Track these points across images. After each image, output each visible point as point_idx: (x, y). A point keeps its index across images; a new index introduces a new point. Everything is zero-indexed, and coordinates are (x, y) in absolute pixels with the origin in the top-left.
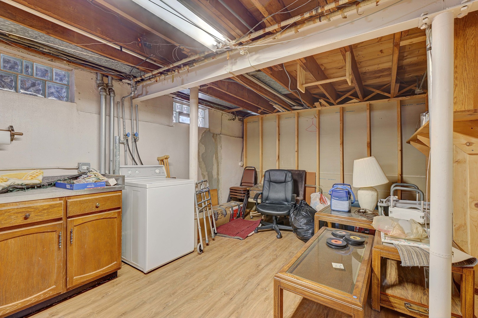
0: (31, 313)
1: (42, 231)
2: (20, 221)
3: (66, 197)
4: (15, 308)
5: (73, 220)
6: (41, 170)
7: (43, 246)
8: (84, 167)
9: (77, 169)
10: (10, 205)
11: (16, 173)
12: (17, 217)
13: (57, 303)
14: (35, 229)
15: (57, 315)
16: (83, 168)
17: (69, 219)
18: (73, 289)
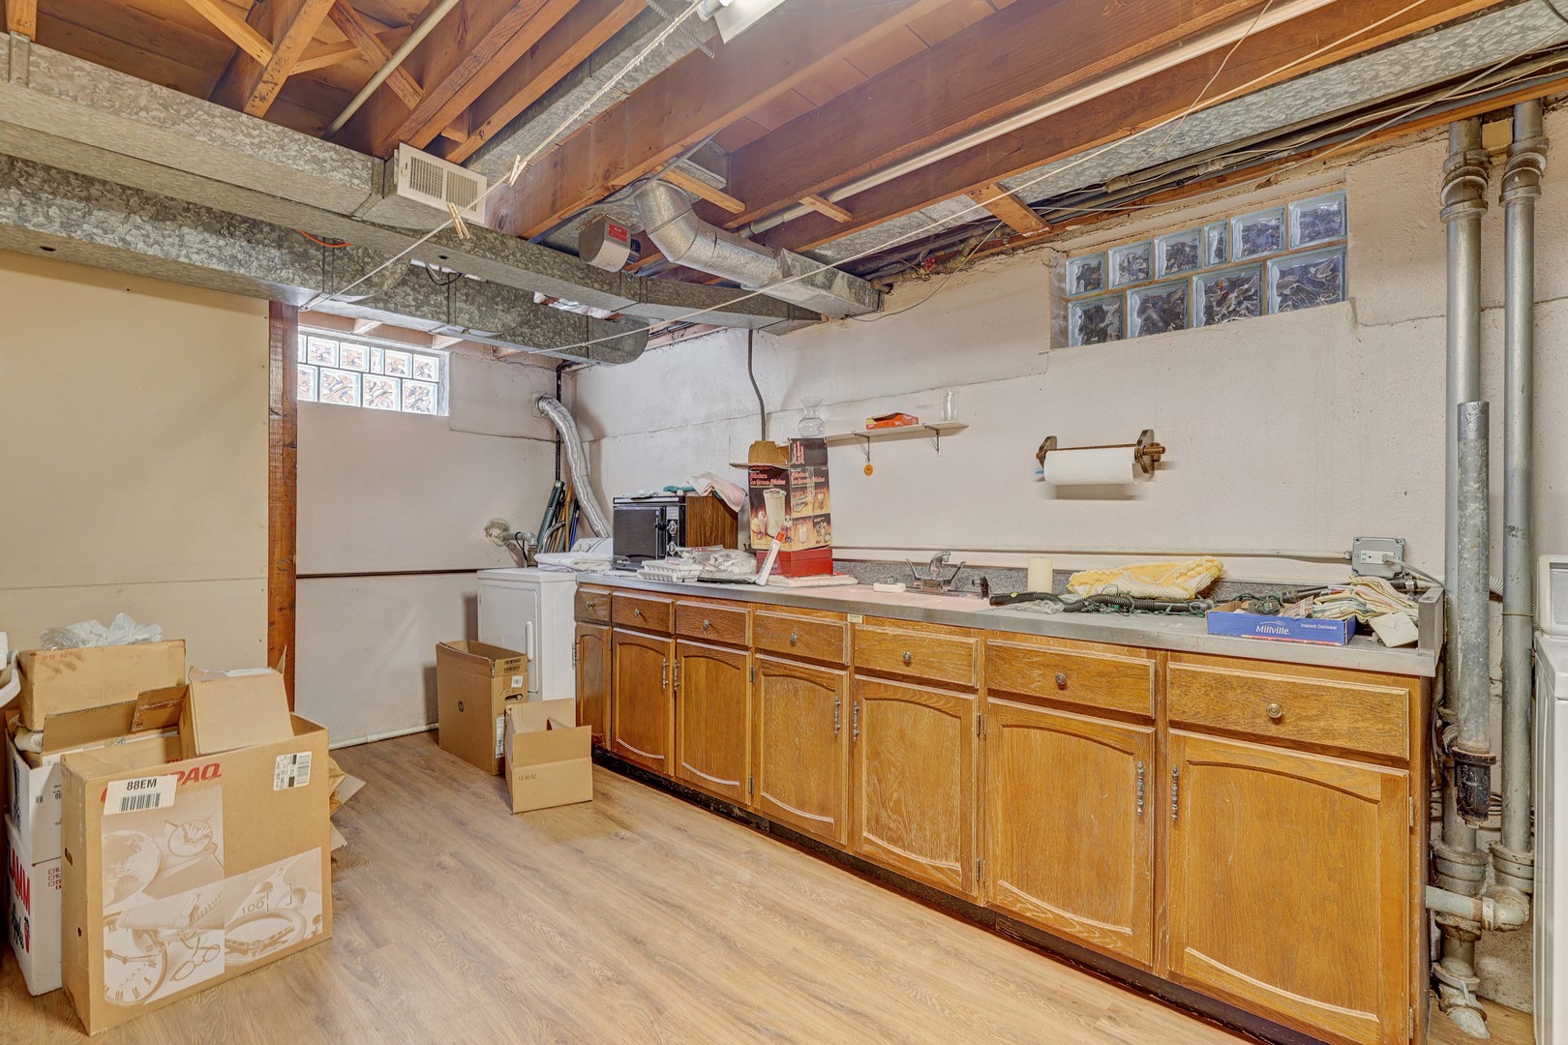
0: (1096, 970)
1: (1098, 739)
2: (1047, 689)
3: (1167, 650)
4: (1040, 917)
5: (1184, 737)
6: (1215, 558)
7: (1101, 784)
8: (1370, 553)
9: (1349, 561)
10: (1031, 639)
11: (1159, 563)
12: (1043, 675)
13: (1158, 997)
14: (1081, 725)
15: (1118, 1025)
16: (1368, 560)
17: (1172, 731)
18: (1189, 987)
